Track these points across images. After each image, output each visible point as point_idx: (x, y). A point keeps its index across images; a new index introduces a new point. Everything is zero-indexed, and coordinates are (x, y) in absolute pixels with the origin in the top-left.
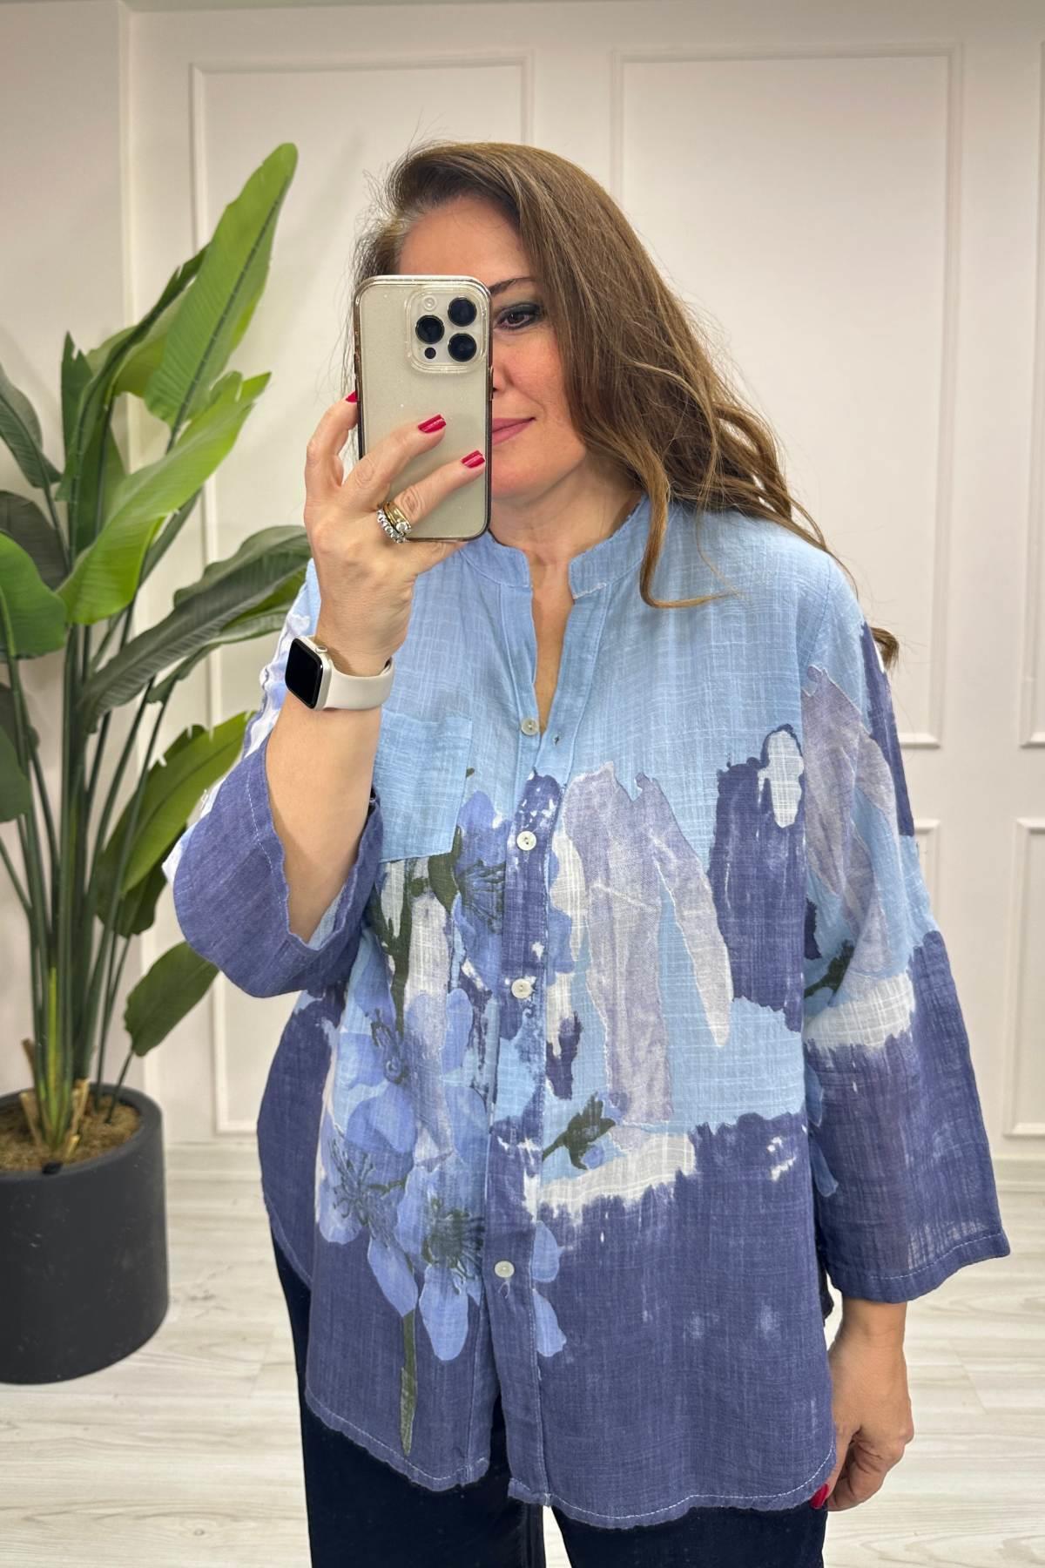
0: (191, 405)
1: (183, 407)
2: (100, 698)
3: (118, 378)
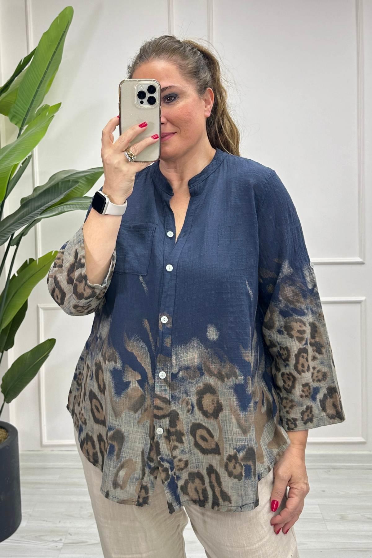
0: (27, 118)
1: (25, 119)
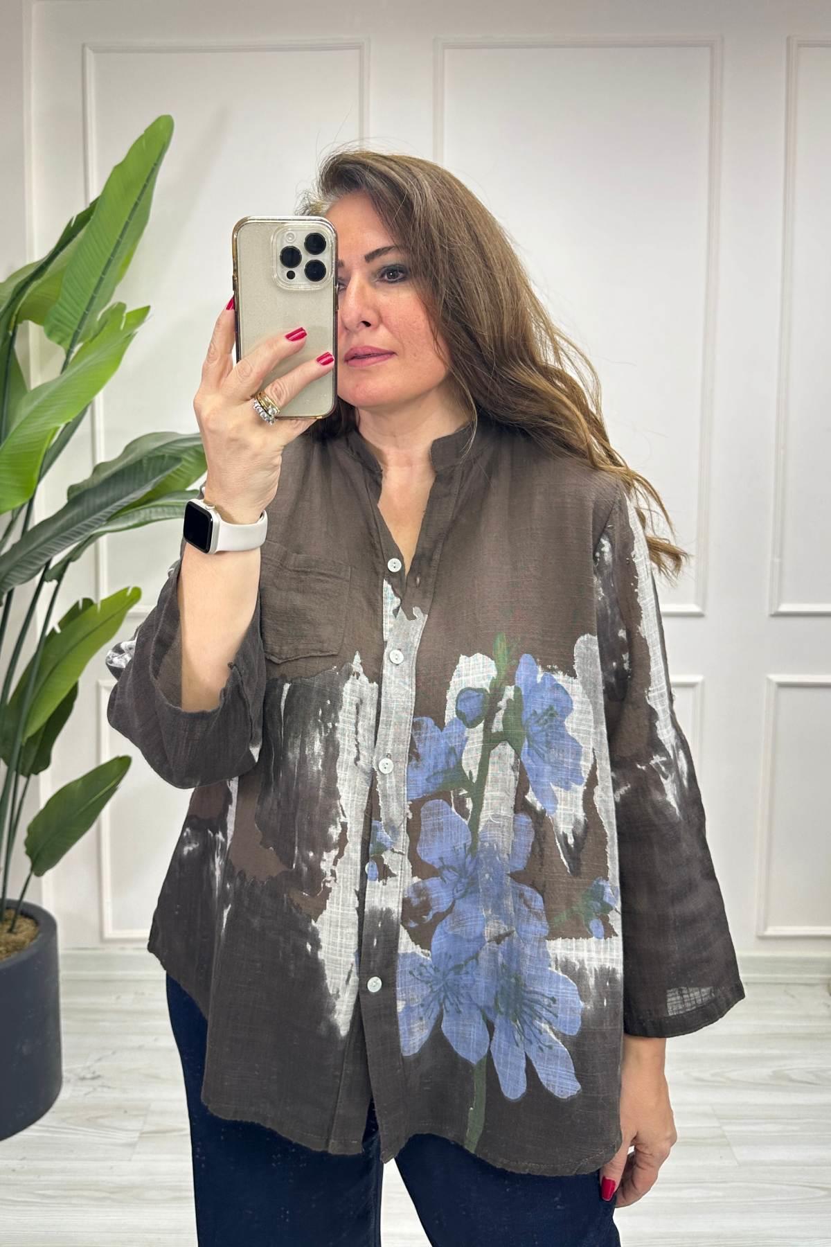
0: (82, 332)
1: (76, 334)
2: (5, 577)
3: (20, 309)
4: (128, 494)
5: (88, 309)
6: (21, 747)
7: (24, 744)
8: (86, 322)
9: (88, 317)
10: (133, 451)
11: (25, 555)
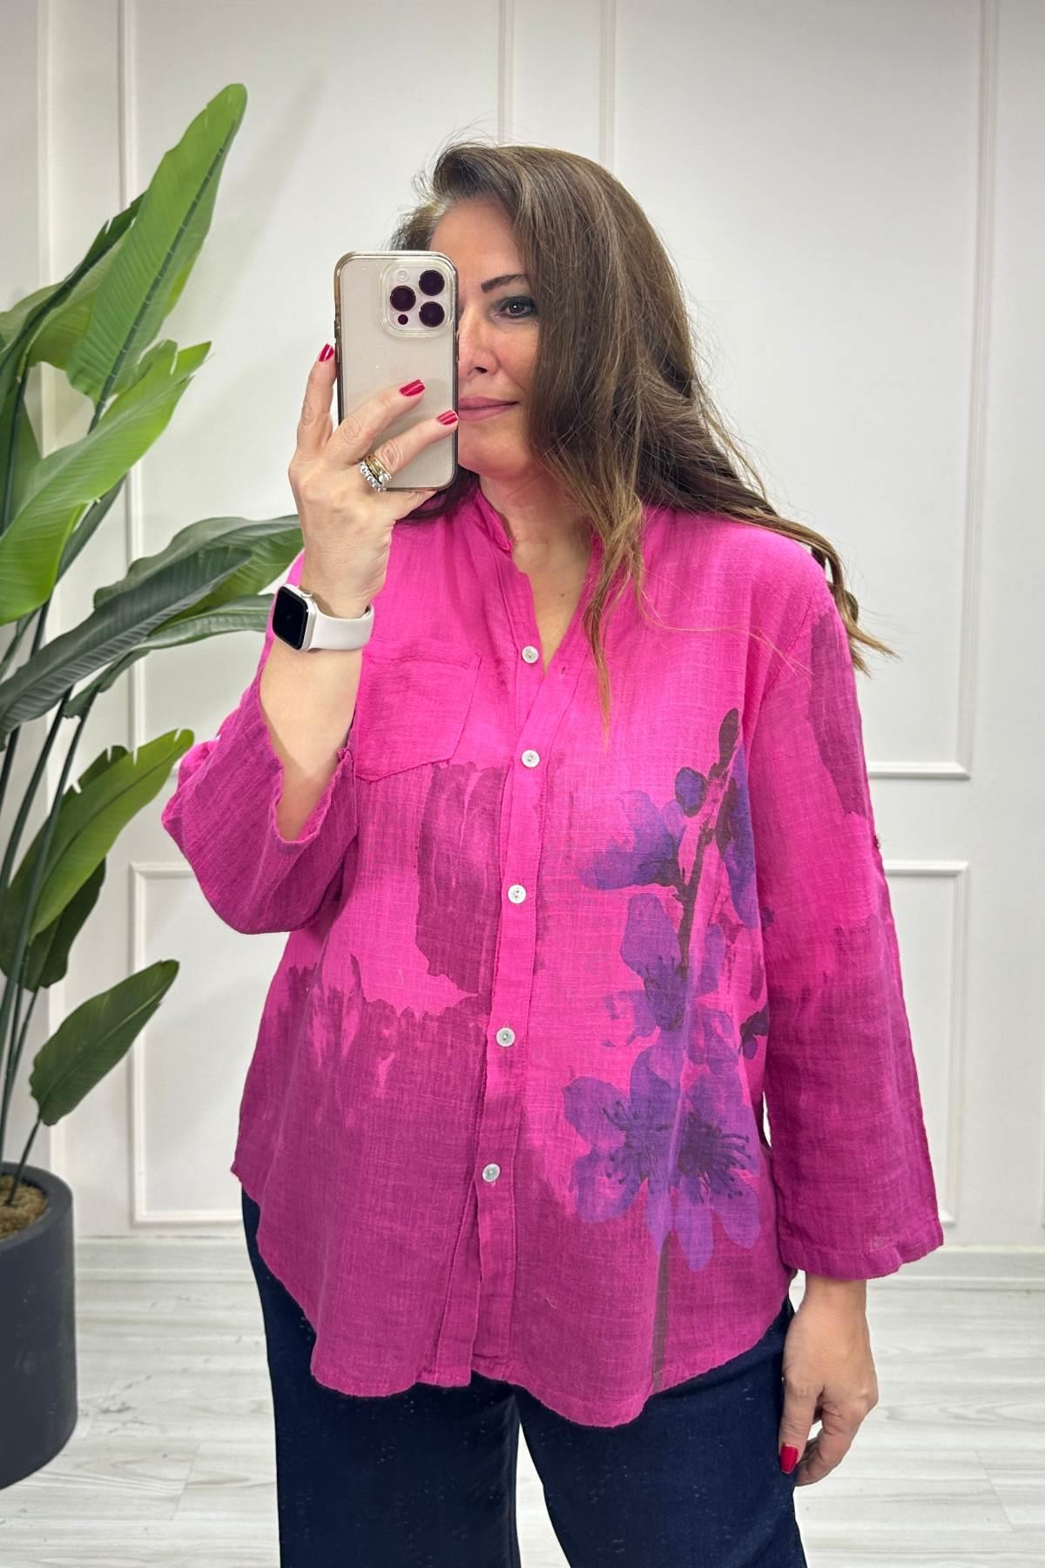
0: (117, 378)
1: (110, 380)
2: (8, 711)
3: (33, 345)
4: (178, 599)
5: (126, 347)
6: (27, 948)
7: (30, 944)
8: (124, 364)
9: (126, 358)
10: (184, 542)
11: (35, 682)
